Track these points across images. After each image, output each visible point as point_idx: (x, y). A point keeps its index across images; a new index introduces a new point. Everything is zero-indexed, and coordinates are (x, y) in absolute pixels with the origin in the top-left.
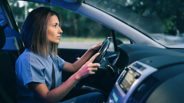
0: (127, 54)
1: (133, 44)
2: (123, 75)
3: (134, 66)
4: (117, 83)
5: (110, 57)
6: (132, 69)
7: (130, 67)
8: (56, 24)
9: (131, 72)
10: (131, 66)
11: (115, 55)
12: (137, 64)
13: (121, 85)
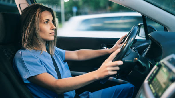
0: (159, 44)
1: (167, 31)
2: (154, 72)
3: (169, 61)
4: (146, 82)
5: (140, 46)
6: (166, 66)
7: (163, 63)
8: (47, 21)
9: (164, 70)
10: (164, 61)
11: (146, 44)
12: (172, 59)
13: (151, 85)
